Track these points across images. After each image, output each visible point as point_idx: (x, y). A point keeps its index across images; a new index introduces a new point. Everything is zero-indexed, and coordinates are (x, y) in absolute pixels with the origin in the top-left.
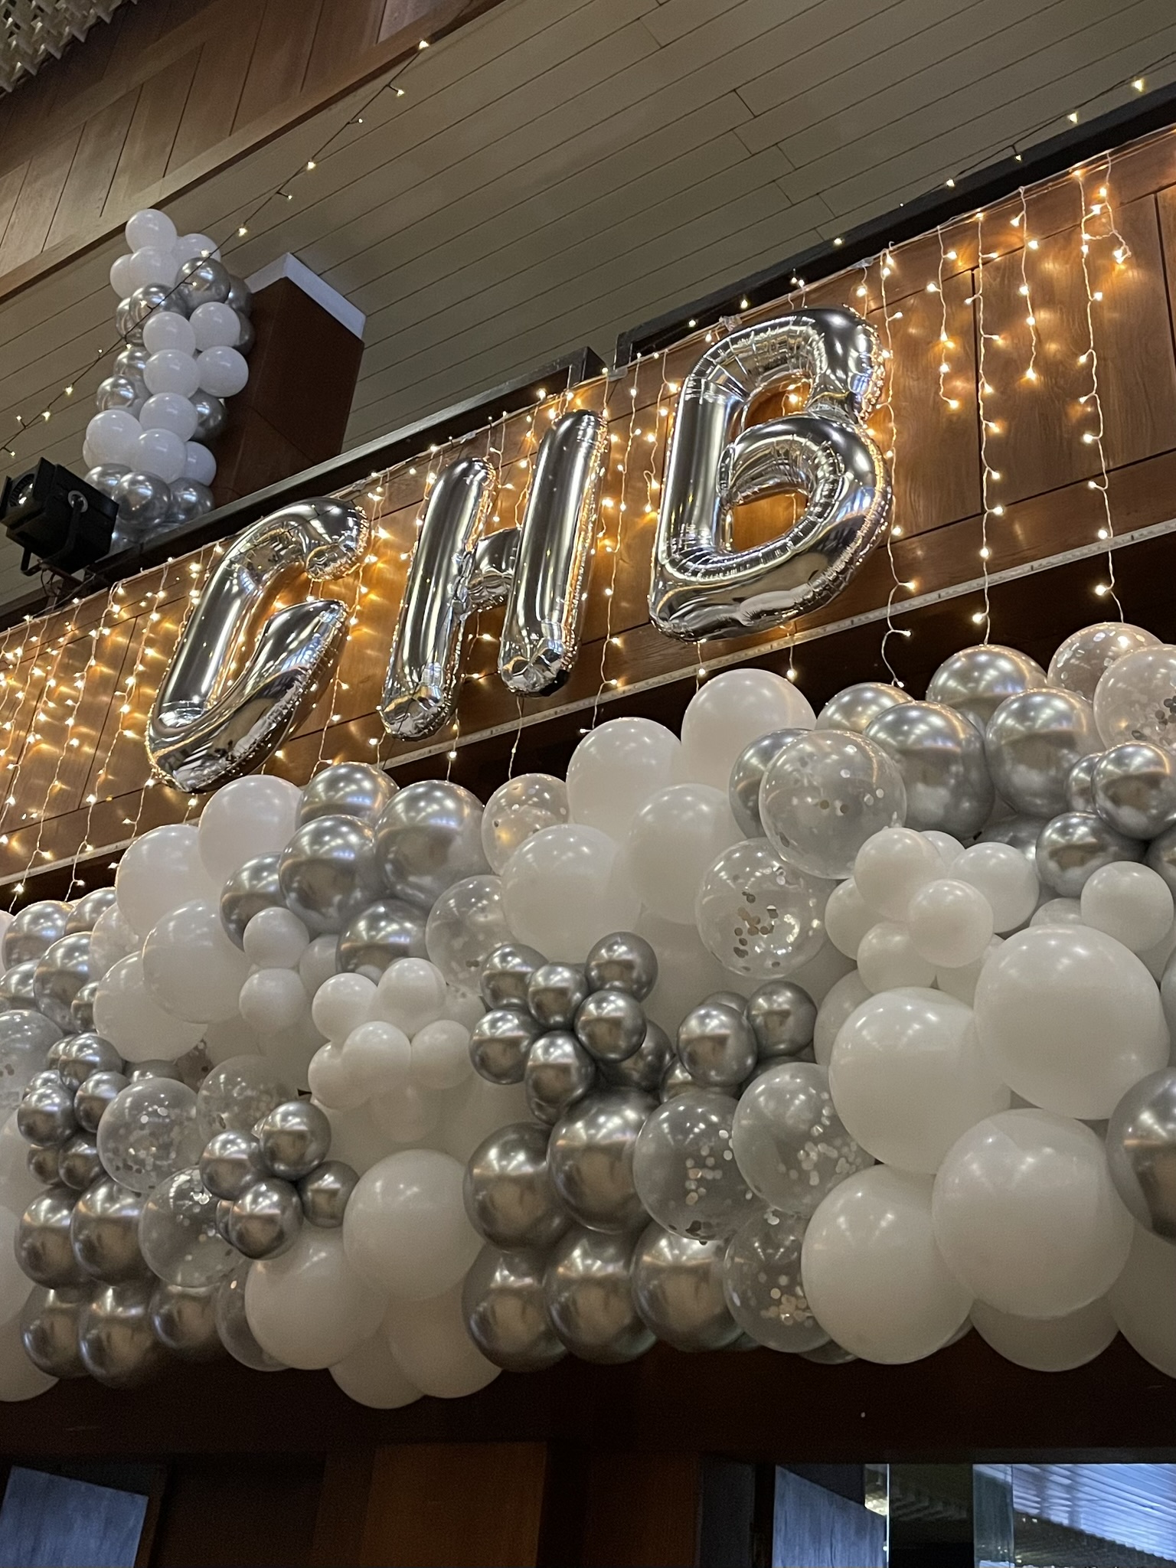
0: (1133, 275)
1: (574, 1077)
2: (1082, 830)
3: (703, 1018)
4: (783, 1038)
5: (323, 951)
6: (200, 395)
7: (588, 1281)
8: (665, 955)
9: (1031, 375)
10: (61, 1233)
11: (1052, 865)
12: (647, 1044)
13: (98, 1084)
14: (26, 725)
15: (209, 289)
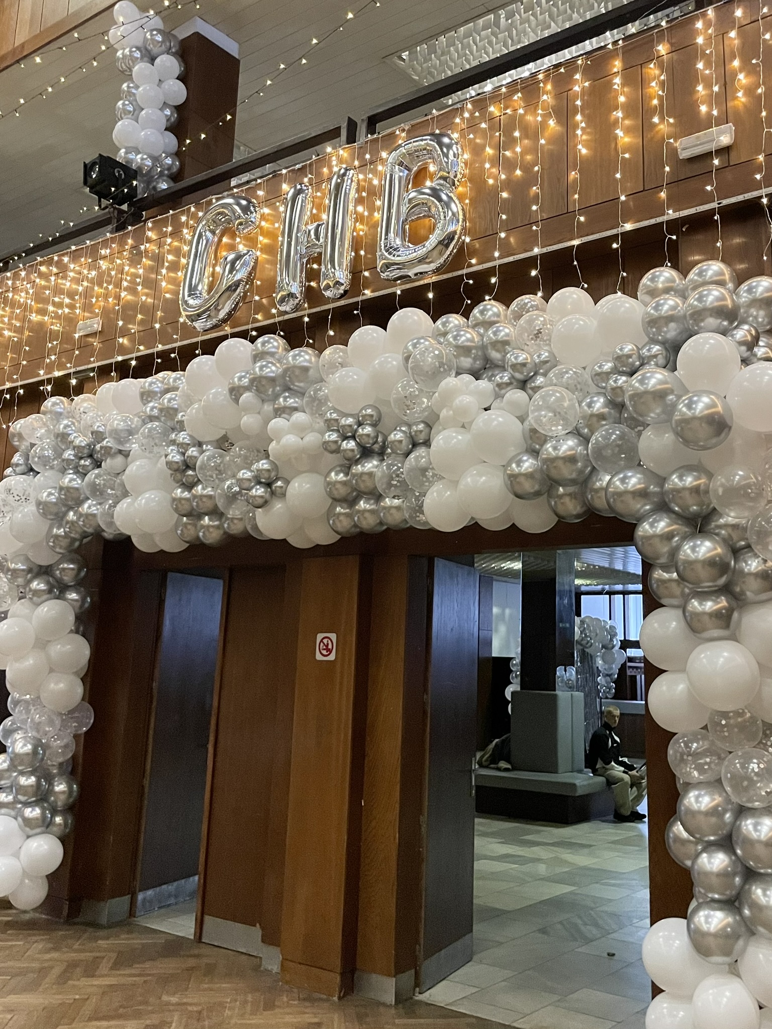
0: (558, 128)
1: (356, 452)
2: (506, 378)
3: (395, 435)
4: (421, 438)
5: (268, 408)
6: (165, 105)
7: (365, 511)
8: (384, 409)
9: (518, 172)
10: (187, 500)
11: (497, 389)
12: (380, 439)
13: (192, 451)
14: (118, 285)
15: (161, 46)
